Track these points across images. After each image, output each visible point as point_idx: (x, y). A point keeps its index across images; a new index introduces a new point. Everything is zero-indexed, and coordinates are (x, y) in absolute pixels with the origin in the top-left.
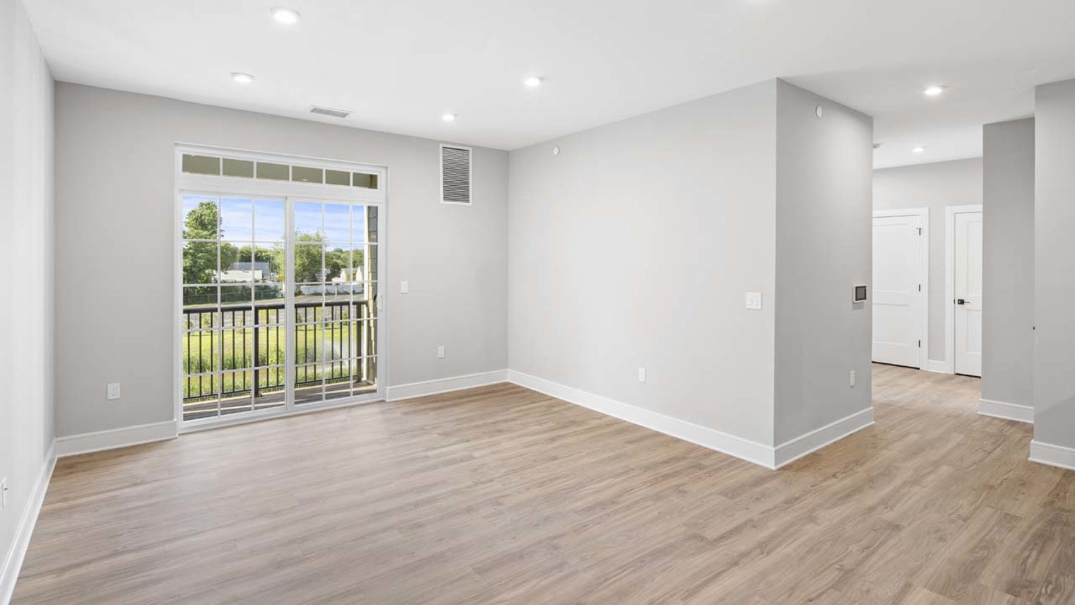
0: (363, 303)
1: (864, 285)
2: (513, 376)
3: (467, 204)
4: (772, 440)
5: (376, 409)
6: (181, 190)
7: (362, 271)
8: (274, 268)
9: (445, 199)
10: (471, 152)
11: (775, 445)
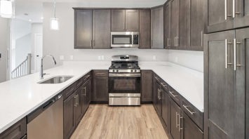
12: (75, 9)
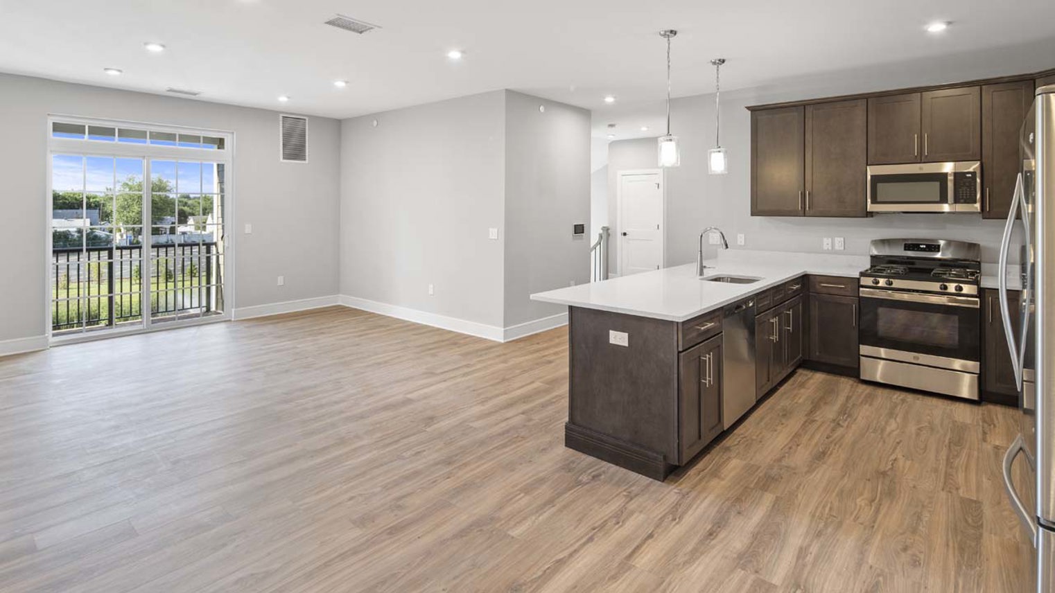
0: (213, 244)
1: (581, 223)
2: (342, 300)
3: (303, 162)
4: (502, 324)
5: (223, 326)
6: (51, 151)
7: (212, 216)
8: (106, 216)
9: (284, 158)
10: (307, 122)
11: (505, 326)
12: (753, 110)
